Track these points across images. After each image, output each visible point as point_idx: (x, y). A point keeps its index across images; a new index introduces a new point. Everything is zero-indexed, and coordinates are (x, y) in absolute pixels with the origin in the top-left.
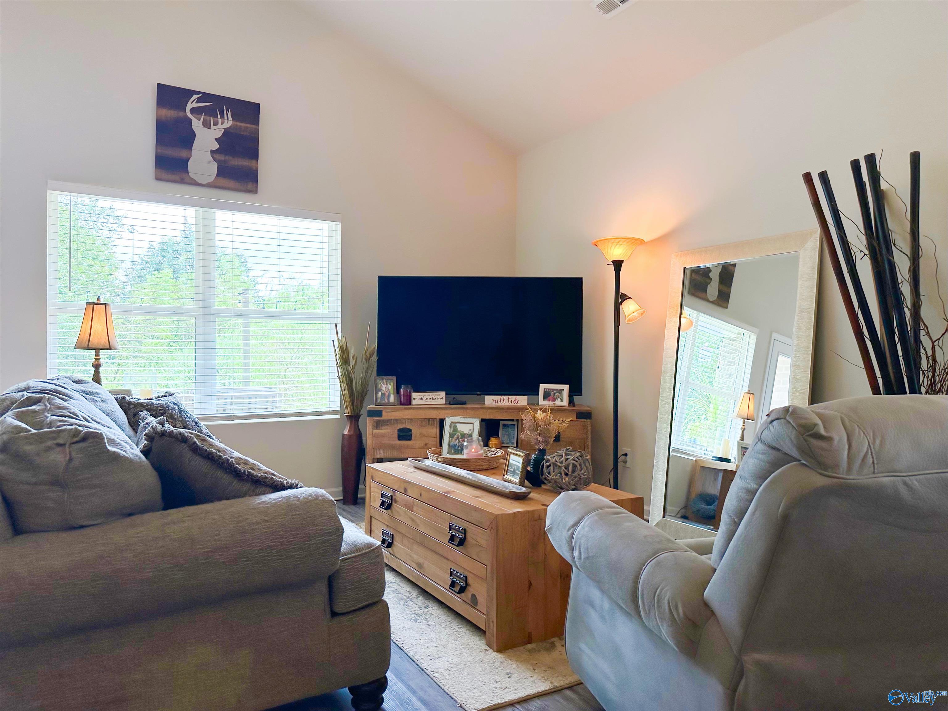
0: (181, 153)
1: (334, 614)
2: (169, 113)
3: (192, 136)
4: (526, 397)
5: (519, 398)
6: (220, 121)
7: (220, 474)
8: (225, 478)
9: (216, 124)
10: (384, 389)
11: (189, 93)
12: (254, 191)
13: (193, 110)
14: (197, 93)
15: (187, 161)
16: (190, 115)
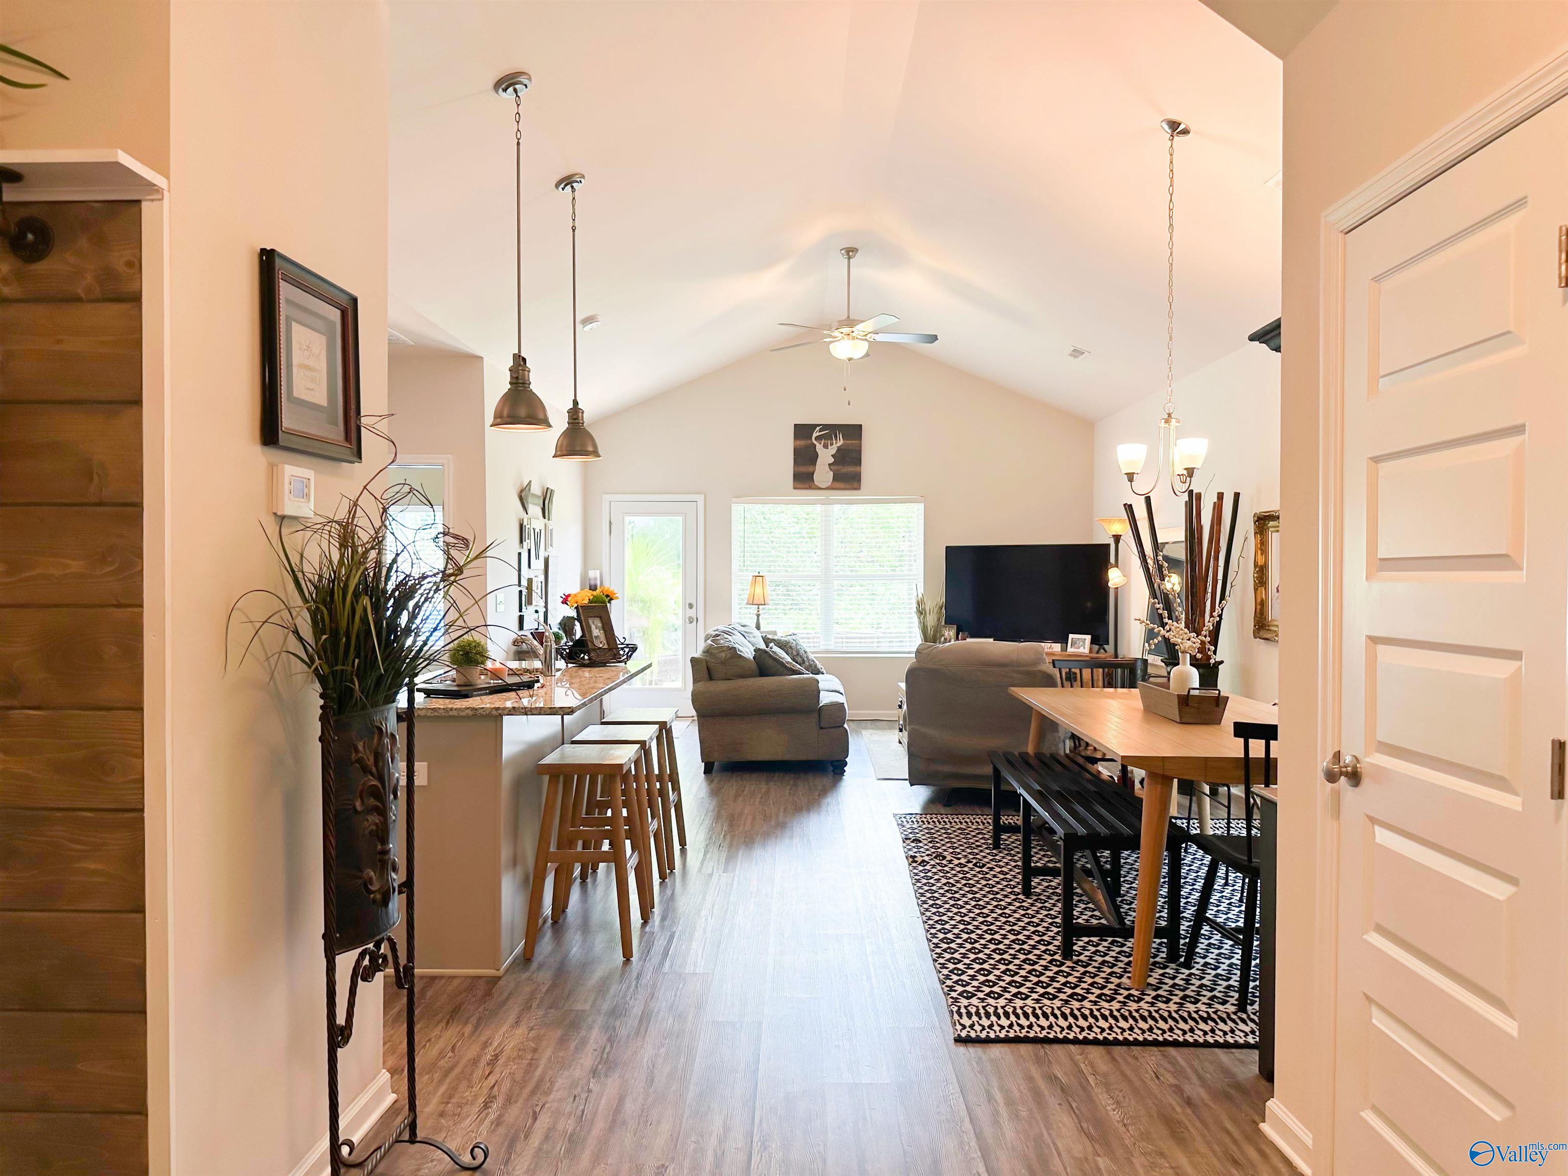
0: (811, 469)
1: (821, 728)
2: (802, 443)
3: (817, 456)
4: (1060, 645)
5: (1054, 645)
6: (834, 442)
7: (779, 667)
8: (782, 669)
9: (832, 444)
10: (946, 634)
11: (813, 427)
12: (859, 488)
13: (816, 438)
14: (819, 425)
15: (813, 474)
16: (814, 442)
